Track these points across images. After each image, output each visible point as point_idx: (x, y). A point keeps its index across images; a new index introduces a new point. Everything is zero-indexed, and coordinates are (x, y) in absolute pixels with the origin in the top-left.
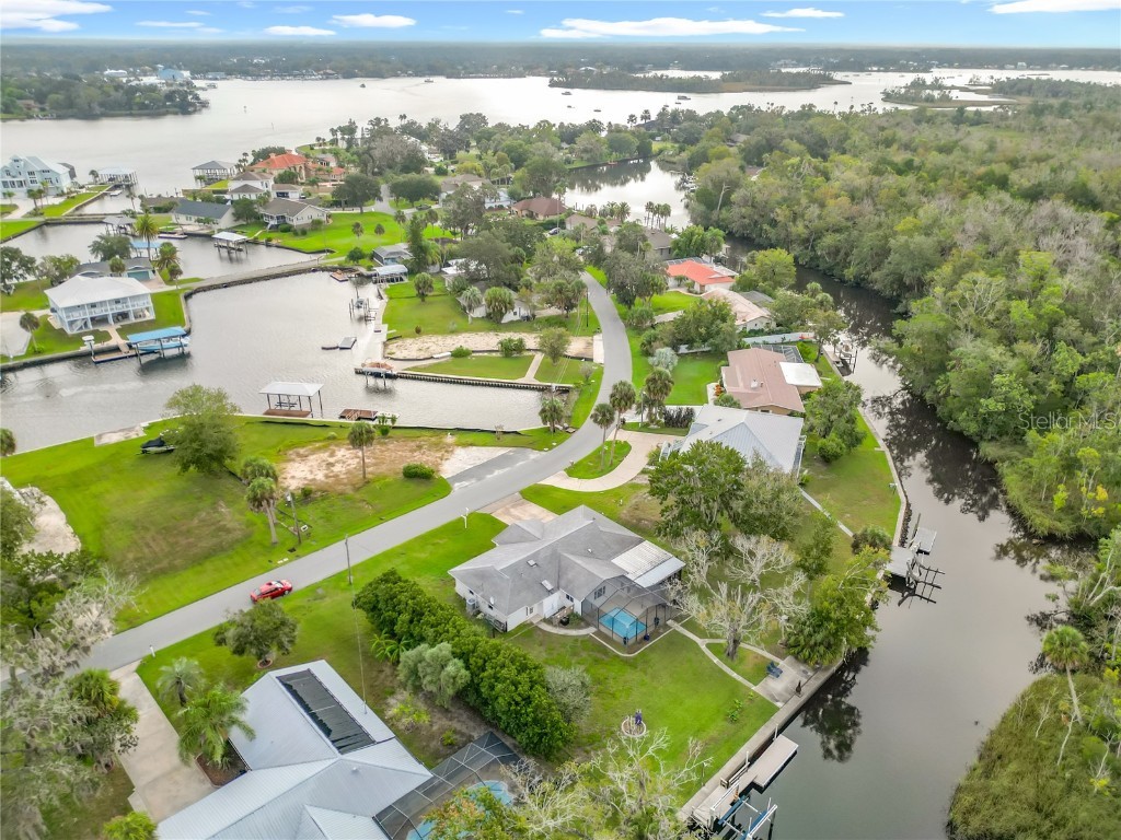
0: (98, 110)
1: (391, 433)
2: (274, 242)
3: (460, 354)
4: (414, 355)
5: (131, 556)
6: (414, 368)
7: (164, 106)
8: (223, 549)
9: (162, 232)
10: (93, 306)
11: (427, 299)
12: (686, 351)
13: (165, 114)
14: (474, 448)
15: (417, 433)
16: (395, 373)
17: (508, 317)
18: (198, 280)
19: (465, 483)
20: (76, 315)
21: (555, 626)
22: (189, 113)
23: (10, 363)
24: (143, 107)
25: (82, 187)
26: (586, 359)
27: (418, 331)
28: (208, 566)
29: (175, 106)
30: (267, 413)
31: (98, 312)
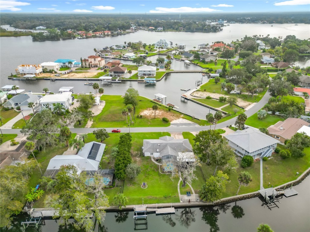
0: (195, 30)
1: (171, 111)
2: (198, 64)
3: (208, 98)
4: (198, 96)
5: (104, 117)
6: (194, 99)
7: (210, 30)
8: (118, 121)
9: (177, 59)
10: (145, 71)
11: (217, 83)
12: (278, 114)
13: (211, 32)
14: (185, 119)
15: (177, 112)
16: (188, 98)
17: (232, 92)
18: (173, 70)
19: (174, 126)
20: (141, 73)
21: (155, 160)
22: (216, 32)
23: (125, 79)
24: (205, 30)
25: (173, 47)
26: (242, 108)
27: (205, 90)
28: (113, 123)
29: (213, 30)
30: (154, 100)
31: (145, 73)
